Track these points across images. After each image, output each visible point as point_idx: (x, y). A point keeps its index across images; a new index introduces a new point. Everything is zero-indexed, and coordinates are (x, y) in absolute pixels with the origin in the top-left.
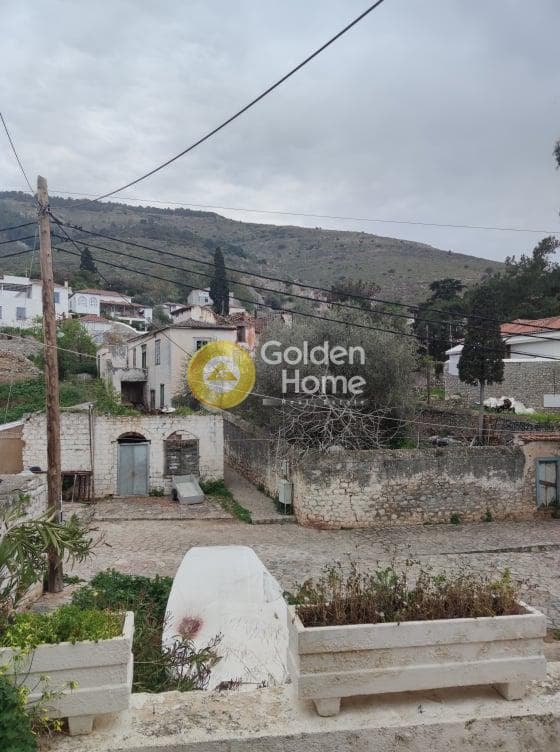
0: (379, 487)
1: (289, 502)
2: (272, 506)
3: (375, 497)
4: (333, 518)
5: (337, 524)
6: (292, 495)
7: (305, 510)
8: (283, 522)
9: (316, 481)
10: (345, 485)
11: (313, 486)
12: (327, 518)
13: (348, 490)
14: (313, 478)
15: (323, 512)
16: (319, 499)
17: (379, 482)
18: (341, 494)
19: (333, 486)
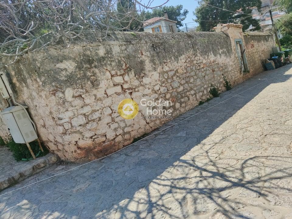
0: (156, 75)
1: (34, 137)
2: (10, 156)
3: (157, 88)
4: (120, 131)
5: (127, 136)
6: (34, 125)
7: (67, 138)
8: (36, 171)
9: (71, 80)
10: (118, 80)
11: (69, 93)
12: (111, 135)
13: (125, 86)
14: (63, 76)
15: (103, 128)
16: (87, 110)
17: (155, 69)
18: (118, 94)
19: (103, 84)
